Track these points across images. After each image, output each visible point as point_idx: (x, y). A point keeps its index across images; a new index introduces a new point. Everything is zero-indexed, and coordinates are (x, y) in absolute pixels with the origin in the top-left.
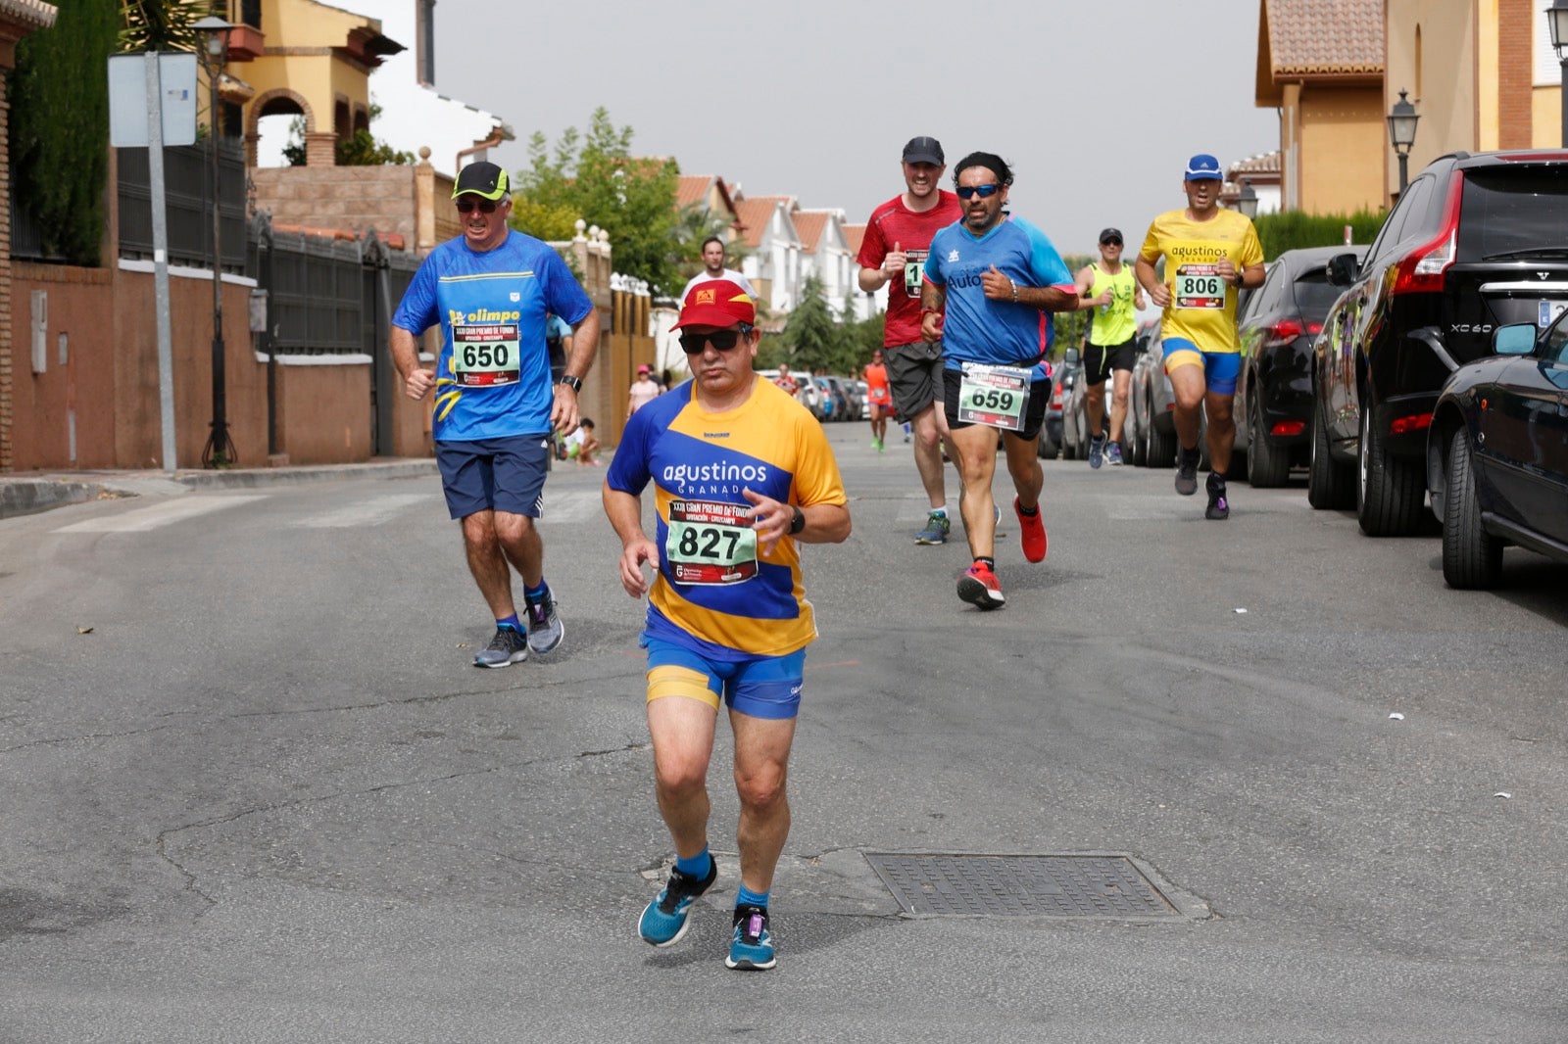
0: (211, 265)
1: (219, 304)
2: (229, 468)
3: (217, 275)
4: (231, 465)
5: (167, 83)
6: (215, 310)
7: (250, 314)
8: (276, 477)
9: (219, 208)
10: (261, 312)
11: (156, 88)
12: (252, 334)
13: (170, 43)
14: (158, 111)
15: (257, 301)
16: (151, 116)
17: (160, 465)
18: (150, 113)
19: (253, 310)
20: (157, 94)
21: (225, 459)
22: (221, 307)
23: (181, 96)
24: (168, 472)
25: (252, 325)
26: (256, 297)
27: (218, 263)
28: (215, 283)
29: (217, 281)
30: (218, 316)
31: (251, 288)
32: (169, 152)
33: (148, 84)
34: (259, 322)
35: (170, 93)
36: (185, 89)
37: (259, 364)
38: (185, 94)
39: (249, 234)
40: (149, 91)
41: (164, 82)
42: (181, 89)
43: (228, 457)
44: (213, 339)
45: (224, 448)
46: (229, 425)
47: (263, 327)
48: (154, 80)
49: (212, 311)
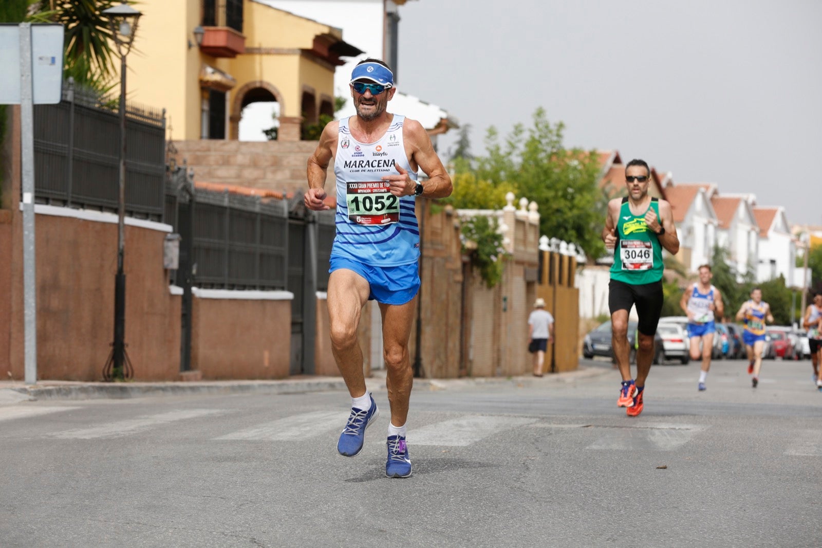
0: (115, 211)
1: (122, 243)
2: (125, 381)
3: (121, 219)
4: (126, 379)
5: (37, 52)
6: (119, 248)
7: (164, 254)
8: (148, 390)
9: (125, 164)
10: (173, 253)
11: (28, 54)
12: (166, 271)
13: (98, 28)
14: (30, 74)
15: (170, 244)
16: (24, 78)
17: (20, 377)
18: (22, 76)
19: (167, 251)
20: (29, 60)
21: (122, 374)
22: (123, 247)
23: (50, 61)
24: (28, 384)
25: (166, 263)
26: (170, 240)
27: (122, 209)
28: (119, 226)
29: (121, 224)
30: (121, 254)
31: (166, 233)
32: (38, 110)
33: (21, 49)
34: (172, 261)
35: (41, 59)
36: (53, 55)
37: (173, 297)
38: (53, 60)
39: (169, 188)
40: (22, 57)
41: (35, 49)
42: (50, 55)
43: (125, 372)
44: (116, 273)
45: (122, 364)
46: (127, 346)
47: (175, 265)
48: (27, 47)
49: (116, 250)
